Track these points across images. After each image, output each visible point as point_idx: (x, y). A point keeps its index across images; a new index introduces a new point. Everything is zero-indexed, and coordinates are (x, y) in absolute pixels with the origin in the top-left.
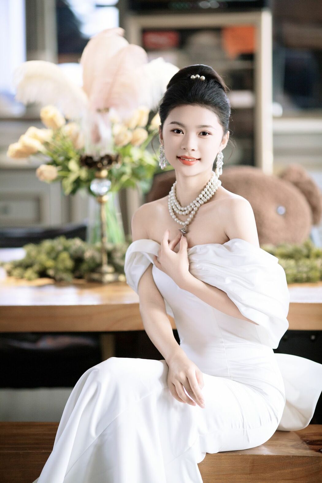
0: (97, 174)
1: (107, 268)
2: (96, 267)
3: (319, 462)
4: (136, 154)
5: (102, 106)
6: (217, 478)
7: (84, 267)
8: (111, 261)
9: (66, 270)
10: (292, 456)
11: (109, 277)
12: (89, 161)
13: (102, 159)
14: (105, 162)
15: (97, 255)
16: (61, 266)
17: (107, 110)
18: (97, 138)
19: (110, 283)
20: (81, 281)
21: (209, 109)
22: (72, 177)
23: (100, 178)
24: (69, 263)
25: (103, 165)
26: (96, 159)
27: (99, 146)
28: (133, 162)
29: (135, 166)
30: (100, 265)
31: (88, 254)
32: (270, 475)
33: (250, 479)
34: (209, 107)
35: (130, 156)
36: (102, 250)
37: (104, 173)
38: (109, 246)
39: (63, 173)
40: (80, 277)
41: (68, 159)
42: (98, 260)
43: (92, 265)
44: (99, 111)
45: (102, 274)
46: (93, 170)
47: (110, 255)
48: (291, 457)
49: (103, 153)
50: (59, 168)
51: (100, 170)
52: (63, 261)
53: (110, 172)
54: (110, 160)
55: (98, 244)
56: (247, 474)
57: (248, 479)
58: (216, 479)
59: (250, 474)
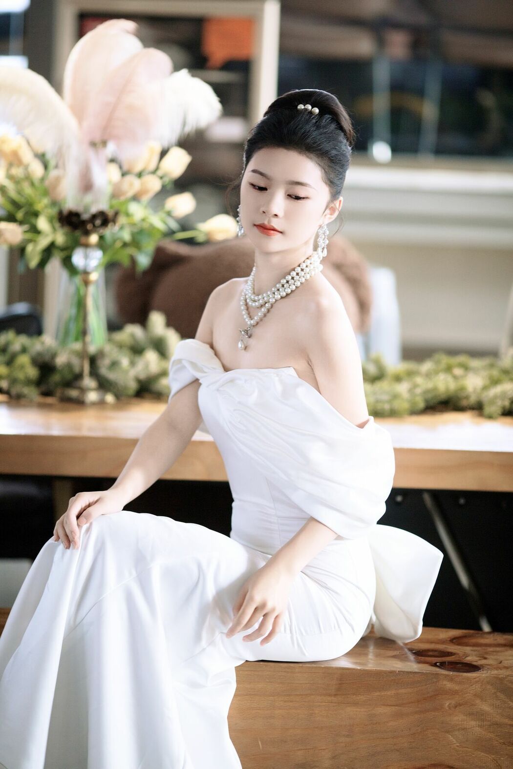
0: (83, 239)
1: (88, 382)
2: (73, 380)
3: (436, 682)
4: (138, 211)
5: (98, 138)
6: (287, 700)
7: (56, 378)
8: (94, 373)
9: (28, 382)
10: (399, 671)
11: (92, 396)
12: (74, 219)
13: (94, 217)
14: (98, 222)
15: (76, 362)
16: (21, 375)
17: (104, 143)
18: (87, 186)
19: (94, 404)
20: (49, 400)
21: (311, 158)
22: (43, 242)
23: (87, 246)
24: (32, 372)
25: (94, 226)
26: (86, 217)
27: (88, 198)
28: (133, 225)
29: (135, 230)
30: (79, 376)
31: (61, 360)
32: (365, 699)
33: (336, 703)
34: (312, 155)
35: (128, 215)
36: (82, 354)
37: (94, 238)
38: (92, 349)
39: (29, 236)
40: (47, 394)
41: (36, 214)
42: (77, 370)
43: (69, 376)
44: (93, 144)
45: (83, 390)
46: (78, 233)
47: (93, 360)
48: (397, 672)
49: (94, 210)
50: (26, 227)
51: (87, 233)
52: (22, 367)
53: (101, 238)
54: (104, 219)
55: (77, 346)
56: (330, 695)
57: (331, 703)
58: (285, 702)
59: (335, 695)
